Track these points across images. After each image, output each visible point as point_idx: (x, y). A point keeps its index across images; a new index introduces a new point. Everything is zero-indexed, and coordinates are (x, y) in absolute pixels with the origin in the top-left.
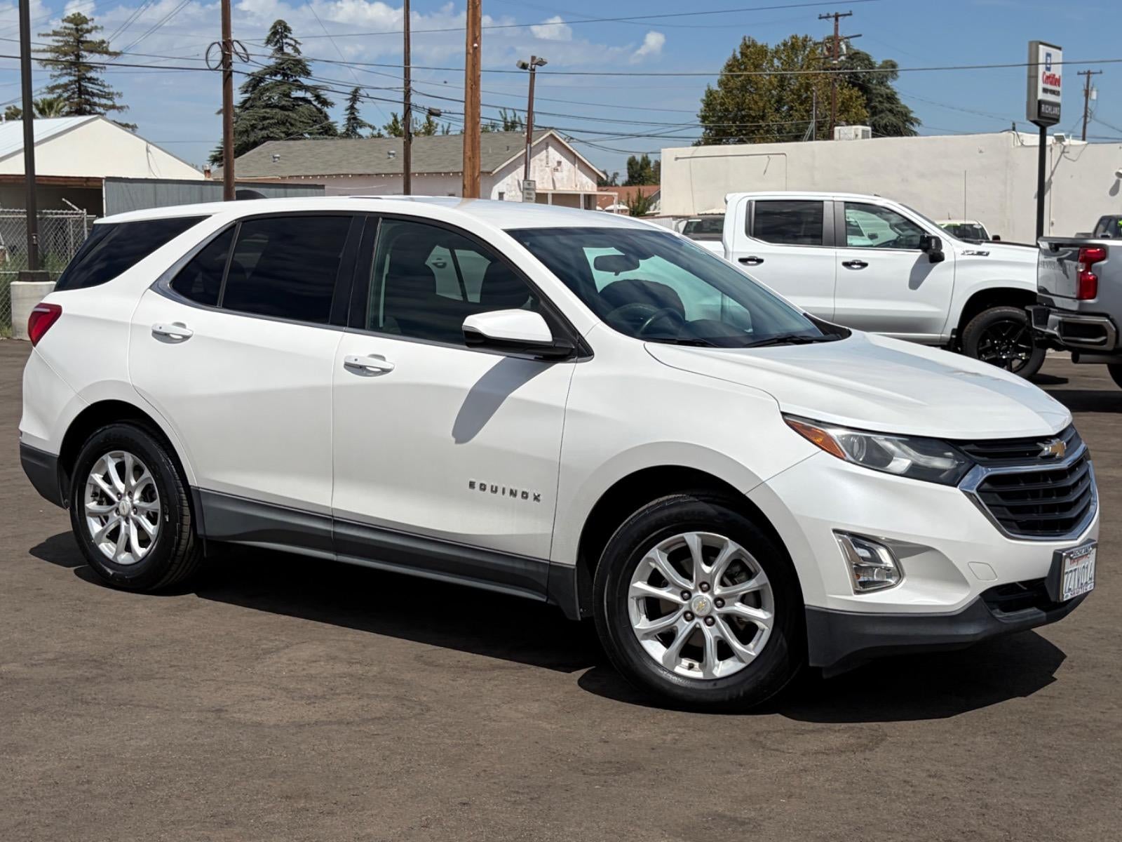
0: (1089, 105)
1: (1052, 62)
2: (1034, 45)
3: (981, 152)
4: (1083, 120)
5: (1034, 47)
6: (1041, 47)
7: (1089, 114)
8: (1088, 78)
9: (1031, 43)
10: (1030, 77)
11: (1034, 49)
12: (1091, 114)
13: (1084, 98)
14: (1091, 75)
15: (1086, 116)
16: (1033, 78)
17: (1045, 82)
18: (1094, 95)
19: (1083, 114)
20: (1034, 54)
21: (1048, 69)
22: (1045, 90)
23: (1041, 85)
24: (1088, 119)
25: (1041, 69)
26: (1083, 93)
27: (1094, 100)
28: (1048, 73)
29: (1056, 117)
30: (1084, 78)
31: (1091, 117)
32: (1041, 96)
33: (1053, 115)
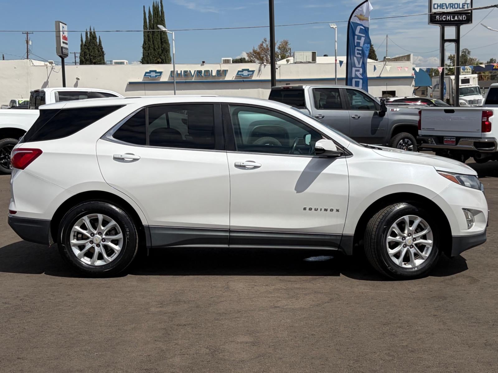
0: (29, 47)
1: (65, 30)
2: (57, 23)
3: (15, 68)
4: (26, 53)
5: (58, 23)
6: (61, 23)
7: (29, 51)
8: (27, 35)
9: (56, 22)
10: (57, 36)
11: (57, 24)
12: (30, 51)
13: (26, 44)
14: (28, 34)
15: (28, 52)
16: (58, 37)
17: (63, 39)
18: (30, 43)
19: (26, 51)
20: (58, 27)
21: (63, 33)
22: (63, 43)
23: (62, 40)
24: (29, 53)
25: (61, 33)
26: (26, 42)
27: (30, 45)
28: (64, 35)
29: (66, 54)
30: (26, 35)
31: (30, 53)
32: (62, 45)
33: (66, 53)
